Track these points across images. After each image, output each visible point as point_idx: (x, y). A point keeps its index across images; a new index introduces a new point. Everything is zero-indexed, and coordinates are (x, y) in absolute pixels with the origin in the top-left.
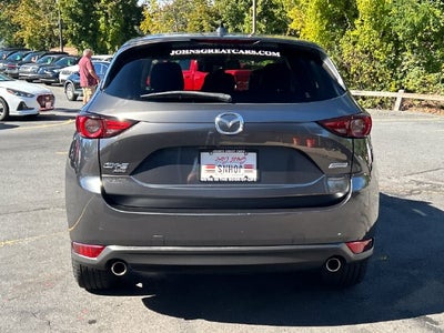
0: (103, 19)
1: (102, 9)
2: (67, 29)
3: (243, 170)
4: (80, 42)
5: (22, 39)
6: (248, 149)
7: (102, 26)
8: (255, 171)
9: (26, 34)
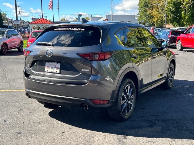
0: (184, 12)
1: (184, 7)
2: (169, 17)
3: (56, 69)
4: (173, 22)
5: (154, 21)
6: (58, 63)
7: (183, 15)
8: (59, 70)
9: (155, 20)
